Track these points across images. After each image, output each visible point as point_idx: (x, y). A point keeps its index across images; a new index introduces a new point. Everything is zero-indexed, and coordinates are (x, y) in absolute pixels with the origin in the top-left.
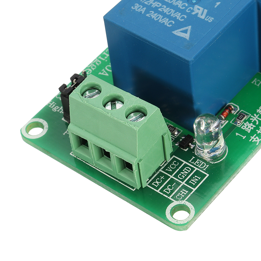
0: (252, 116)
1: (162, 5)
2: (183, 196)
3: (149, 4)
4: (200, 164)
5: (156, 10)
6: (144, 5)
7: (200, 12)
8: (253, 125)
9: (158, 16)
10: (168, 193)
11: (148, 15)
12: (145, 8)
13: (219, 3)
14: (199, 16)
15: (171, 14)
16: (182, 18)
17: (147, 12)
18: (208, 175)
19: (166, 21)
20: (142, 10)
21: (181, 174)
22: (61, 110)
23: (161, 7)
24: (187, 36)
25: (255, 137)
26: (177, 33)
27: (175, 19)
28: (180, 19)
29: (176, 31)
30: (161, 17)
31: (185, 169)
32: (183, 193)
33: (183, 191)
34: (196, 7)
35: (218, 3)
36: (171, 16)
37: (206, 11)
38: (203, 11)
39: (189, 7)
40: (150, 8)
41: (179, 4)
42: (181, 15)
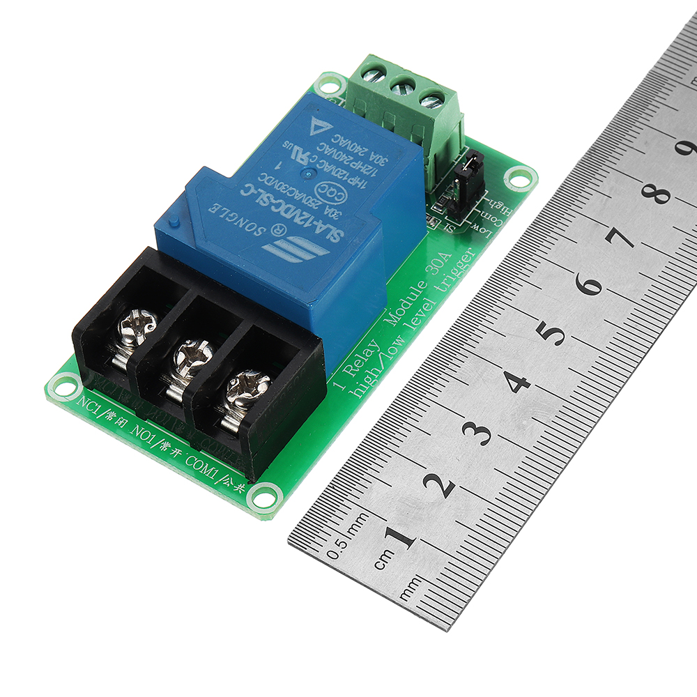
1: (349, 165)
3: (366, 165)
5: (357, 158)
6: (372, 163)
7: (300, 155)
9: (352, 148)
11: (366, 150)
12: (371, 160)
13: (276, 168)
14: (301, 150)
15: (337, 152)
16: (321, 147)
17: (368, 155)
19: (342, 142)
20: (375, 157)
22: (492, 203)
23: (351, 162)
24: (315, 122)
26: (327, 126)
27: (331, 145)
28: (325, 145)
29: (329, 128)
30: (349, 148)
34: (305, 163)
35: (277, 167)
36: (336, 150)
37: (293, 157)
38: (296, 157)
39: (315, 163)
40: (365, 159)
41: (327, 167)
42: (324, 150)
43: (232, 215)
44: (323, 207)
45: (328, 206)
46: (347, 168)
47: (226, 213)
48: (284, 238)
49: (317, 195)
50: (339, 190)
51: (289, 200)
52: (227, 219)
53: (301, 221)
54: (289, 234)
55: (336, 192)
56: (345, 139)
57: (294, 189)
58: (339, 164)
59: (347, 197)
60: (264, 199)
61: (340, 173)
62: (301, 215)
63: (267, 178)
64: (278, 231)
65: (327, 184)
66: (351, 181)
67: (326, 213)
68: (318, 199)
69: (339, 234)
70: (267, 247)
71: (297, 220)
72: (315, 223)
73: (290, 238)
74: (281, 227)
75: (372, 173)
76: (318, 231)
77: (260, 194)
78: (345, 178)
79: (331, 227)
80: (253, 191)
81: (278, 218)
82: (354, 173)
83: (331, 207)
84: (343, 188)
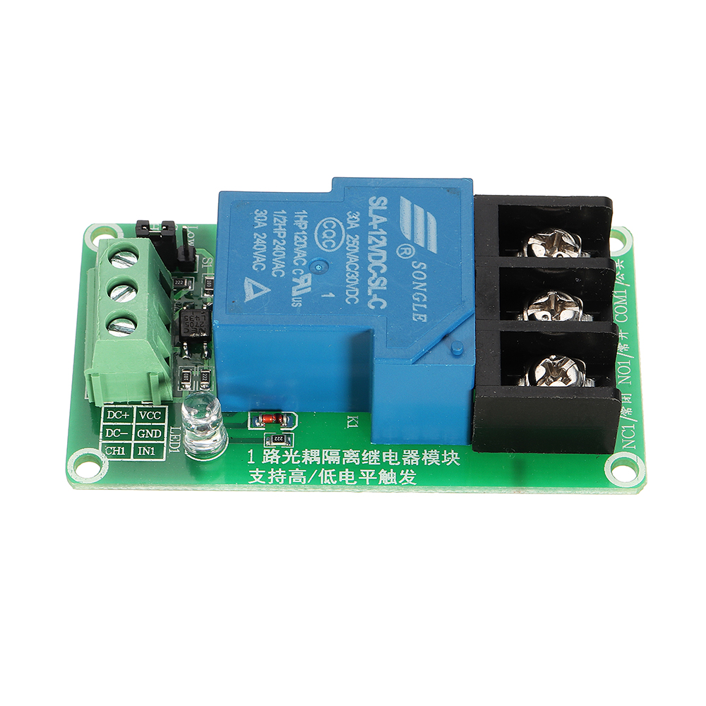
0: (291, 450)
1: (284, 239)
2: (114, 454)
3: (276, 225)
4: (175, 441)
5: (272, 236)
6: (270, 221)
7: (302, 285)
8: (277, 460)
9: (262, 247)
10: (107, 436)
11: (255, 234)
12: (266, 224)
13: (334, 296)
14: (294, 289)
15: (275, 257)
16: (279, 274)
17: (260, 231)
18: (164, 460)
19: (259, 260)
20: (259, 223)
21: (146, 431)
23: (280, 240)
25: (259, 473)
26: (248, 284)
27: (270, 265)
28: (273, 272)
29: (251, 280)
30: (264, 249)
31: (156, 430)
32: (119, 451)
33: (121, 450)
34: (309, 276)
35: (331, 295)
36: (273, 260)
37: (308, 290)
38: (306, 288)
39: (303, 268)
40: (269, 229)
41: (300, 255)
42: (281, 269)
43: (418, 299)
44: (352, 232)
45: (348, 228)
46: (290, 239)
47: (418, 305)
48: (412, 242)
49: (340, 245)
50: (321, 229)
51: (364, 263)
52: (425, 300)
53: (381, 240)
54: (404, 240)
55: (326, 231)
56: (256, 259)
57: (347, 267)
58: (290, 248)
59: (326, 219)
60: (377, 284)
61: (301, 241)
62: (374, 243)
63: (351, 296)
64: (408, 251)
65: (321, 244)
66: (303, 226)
67: (357, 225)
68: (345, 241)
69: (375, 201)
70: (433, 248)
71: (383, 243)
72: (375, 227)
73: (408, 237)
74: (401, 251)
75: (281, 215)
76: (384, 219)
77: (374, 292)
78: (304, 233)
79: (371, 212)
80: (375, 299)
81: (392, 261)
82: (291, 229)
83: (346, 225)
84: (317, 228)
